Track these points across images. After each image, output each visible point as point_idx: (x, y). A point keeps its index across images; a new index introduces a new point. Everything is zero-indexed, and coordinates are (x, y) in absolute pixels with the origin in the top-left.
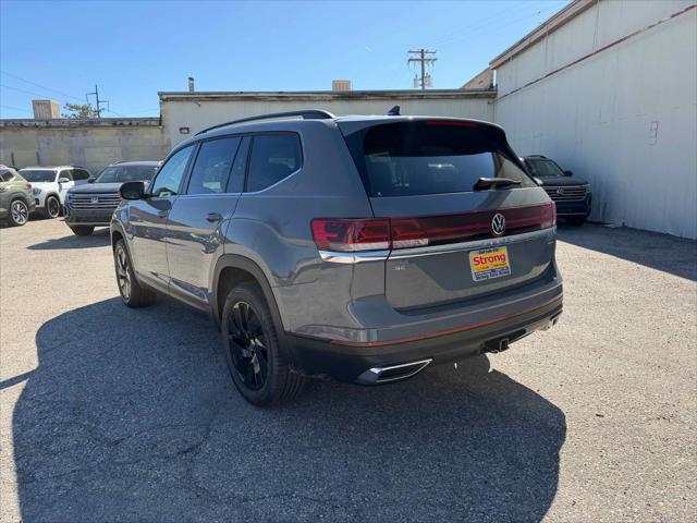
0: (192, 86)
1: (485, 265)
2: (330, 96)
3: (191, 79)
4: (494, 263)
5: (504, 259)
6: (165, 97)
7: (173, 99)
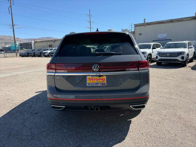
0: (145, 21)
1: (94, 81)
2: (190, 19)
3: (145, 19)
4: (99, 81)
5: (104, 80)
6: (135, 25)
7: (138, 26)
